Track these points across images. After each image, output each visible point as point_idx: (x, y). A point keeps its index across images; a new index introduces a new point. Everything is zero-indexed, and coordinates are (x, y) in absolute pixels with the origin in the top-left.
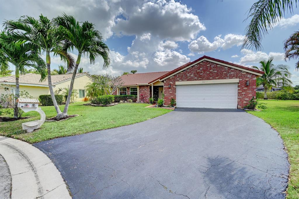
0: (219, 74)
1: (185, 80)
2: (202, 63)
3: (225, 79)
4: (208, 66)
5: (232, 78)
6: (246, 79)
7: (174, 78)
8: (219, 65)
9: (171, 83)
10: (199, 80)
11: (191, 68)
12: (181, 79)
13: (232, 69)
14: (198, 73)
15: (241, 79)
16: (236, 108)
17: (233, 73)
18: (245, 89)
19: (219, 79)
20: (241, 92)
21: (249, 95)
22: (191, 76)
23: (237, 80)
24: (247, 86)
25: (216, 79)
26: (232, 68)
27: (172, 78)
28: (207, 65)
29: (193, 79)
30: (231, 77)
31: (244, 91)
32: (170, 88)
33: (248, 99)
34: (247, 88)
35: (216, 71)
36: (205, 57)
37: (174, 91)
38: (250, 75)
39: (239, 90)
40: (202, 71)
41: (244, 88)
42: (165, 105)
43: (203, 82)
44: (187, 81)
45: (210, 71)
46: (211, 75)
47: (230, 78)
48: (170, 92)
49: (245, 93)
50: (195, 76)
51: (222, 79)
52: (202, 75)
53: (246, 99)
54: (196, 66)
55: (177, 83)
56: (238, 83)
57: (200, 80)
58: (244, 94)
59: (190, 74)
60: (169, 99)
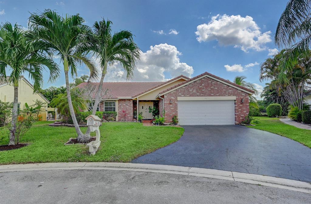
0: (219, 90)
1: (187, 96)
2: (204, 79)
3: (225, 96)
4: (209, 83)
5: (230, 96)
6: (241, 97)
7: (175, 93)
8: (219, 83)
9: (173, 98)
10: (201, 96)
11: (194, 83)
12: (183, 94)
13: (230, 87)
14: (200, 89)
15: (238, 97)
16: (234, 124)
17: (231, 91)
18: (240, 106)
19: (219, 96)
20: (238, 109)
21: (244, 112)
22: (193, 91)
23: (234, 98)
24: (242, 103)
25: (216, 96)
26: (230, 86)
27: (174, 93)
28: (209, 82)
29: (195, 95)
30: (230, 95)
31: (241, 108)
32: (171, 104)
33: (243, 115)
34: (242, 105)
35: (217, 88)
36: (206, 73)
37: (176, 107)
38: (244, 93)
39: (235, 107)
40: (204, 87)
41: (240, 105)
42: (166, 123)
43: (205, 98)
44: (190, 96)
45: (212, 87)
46: (212, 91)
47: (228, 96)
48: (172, 109)
49: (241, 110)
50: (198, 92)
51: (222, 96)
52: (204, 91)
53: (242, 115)
54: (198, 82)
55: (179, 98)
56: (235, 100)
57: (203, 96)
58: (240, 111)
59: (192, 89)
60: (170, 116)
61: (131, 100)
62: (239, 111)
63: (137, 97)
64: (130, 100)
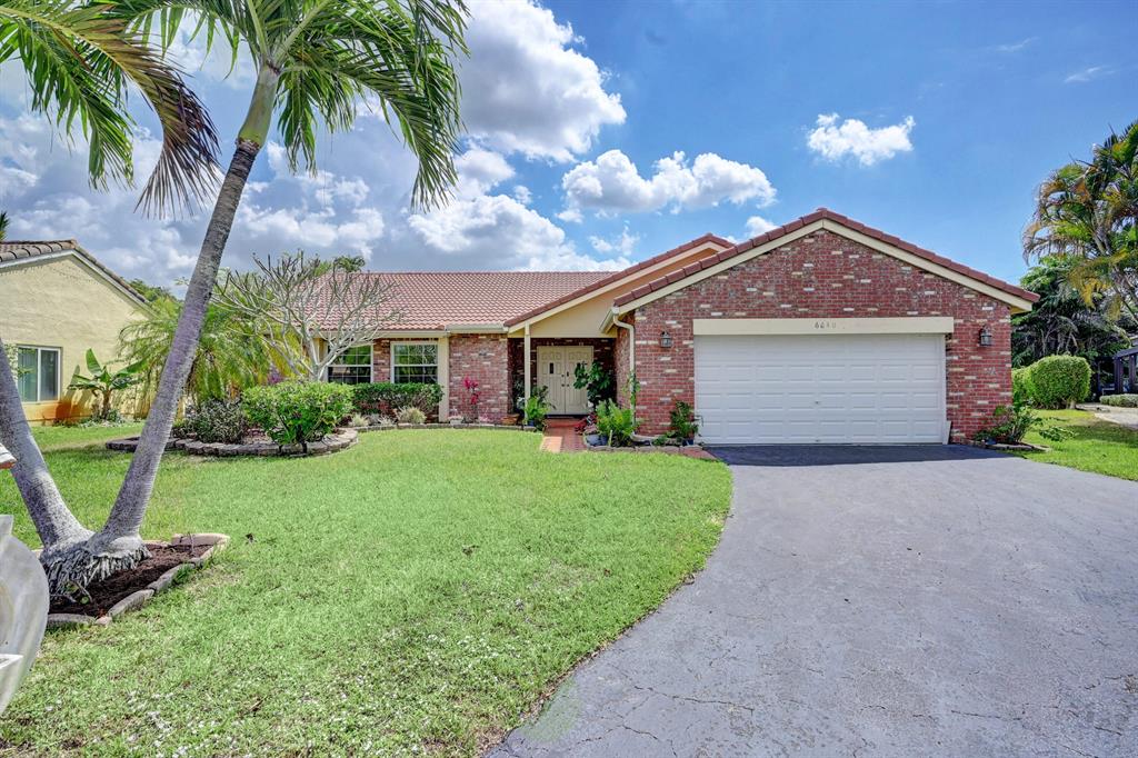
0: (880, 291)
1: (738, 314)
2: (812, 240)
3: (904, 315)
4: (834, 257)
5: (927, 315)
6: (978, 321)
7: (686, 302)
8: (880, 257)
9: (673, 323)
10: (797, 316)
11: (765, 257)
12: (718, 308)
13: (926, 276)
14: (794, 283)
15: (961, 321)
16: (946, 442)
17: (932, 293)
18: (973, 361)
19: (879, 315)
20: (961, 373)
21: (991, 386)
22: (765, 294)
23: (946, 324)
24: (982, 349)
25: (867, 315)
26: (927, 272)
27: (677, 302)
28: (834, 253)
29: (773, 311)
30: (925, 310)
31: (973, 367)
32: (665, 349)
33: (986, 402)
34: (980, 358)
35: (869, 281)
36: (823, 215)
37: (687, 362)
38: (989, 305)
39: (949, 364)
40: (813, 277)
41: (973, 357)
42: (644, 433)
43: (817, 326)
44: (749, 316)
45: (846, 277)
46: (849, 295)
47: (920, 315)
48: (668, 371)
49: (974, 378)
50: (785, 299)
51: (891, 315)
52: (811, 293)
53: (979, 402)
54: (787, 253)
55: (701, 326)
56: (949, 336)
57: (805, 315)
58: (973, 382)
59: (760, 284)
60: (662, 403)
61: (504, 335)
62: (968, 381)
63: (526, 325)
64: (495, 337)
